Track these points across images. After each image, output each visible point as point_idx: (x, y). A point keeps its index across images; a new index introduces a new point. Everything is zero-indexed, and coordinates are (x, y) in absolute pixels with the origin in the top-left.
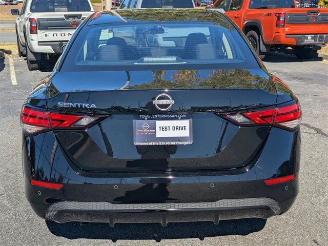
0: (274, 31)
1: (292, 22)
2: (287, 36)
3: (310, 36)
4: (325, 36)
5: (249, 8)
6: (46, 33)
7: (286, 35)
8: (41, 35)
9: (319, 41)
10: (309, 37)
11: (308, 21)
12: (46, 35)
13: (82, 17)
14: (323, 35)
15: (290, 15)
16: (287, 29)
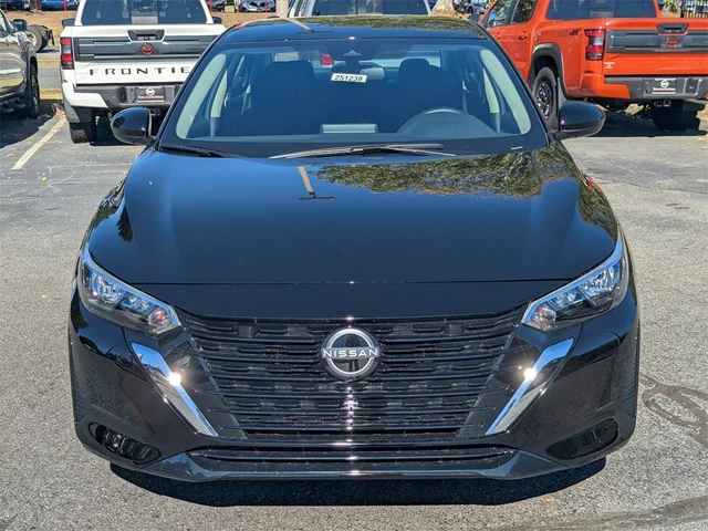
0: (583, 68)
1: (621, 50)
2: (608, 79)
3: (665, 80)
4: (700, 80)
5: (547, 18)
6: (92, 68)
7: (606, 76)
8: (81, 72)
9: (688, 91)
10: (665, 82)
11: (659, 47)
12: (91, 72)
13: (166, 34)
14: (695, 78)
15: (616, 32)
16: (609, 65)
